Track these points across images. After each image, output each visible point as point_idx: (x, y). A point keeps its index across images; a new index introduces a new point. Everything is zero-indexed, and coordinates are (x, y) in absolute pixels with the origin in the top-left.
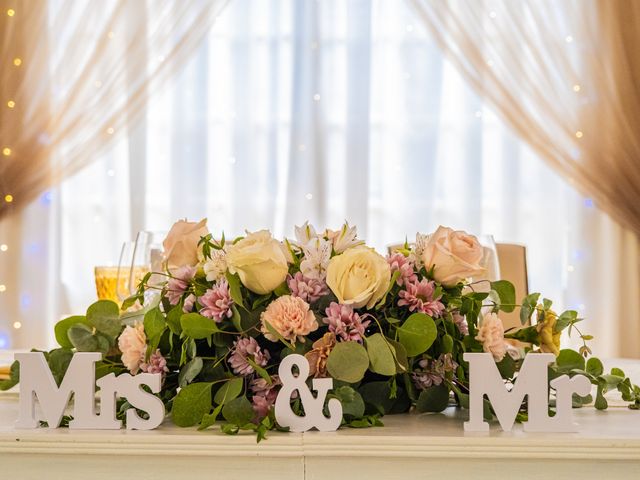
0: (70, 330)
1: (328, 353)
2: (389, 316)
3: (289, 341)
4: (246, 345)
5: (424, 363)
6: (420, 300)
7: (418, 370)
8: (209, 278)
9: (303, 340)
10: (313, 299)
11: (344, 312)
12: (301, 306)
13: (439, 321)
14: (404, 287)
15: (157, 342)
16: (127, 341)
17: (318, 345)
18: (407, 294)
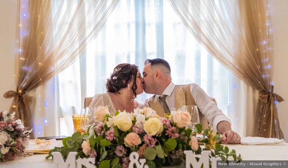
0: (67, 142)
1: (144, 150)
2: (163, 138)
3: (133, 147)
4: (120, 148)
5: (173, 152)
6: (172, 134)
7: (172, 154)
8: (108, 126)
9: (137, 146)
10: (140, 133)
11: (149, 138)
12: (136, 136)
13: (177, 140)
14: (167, 129)
15: (93, 147)
16: (84, 146)
17: (141, 148)
18: (168, 132)
